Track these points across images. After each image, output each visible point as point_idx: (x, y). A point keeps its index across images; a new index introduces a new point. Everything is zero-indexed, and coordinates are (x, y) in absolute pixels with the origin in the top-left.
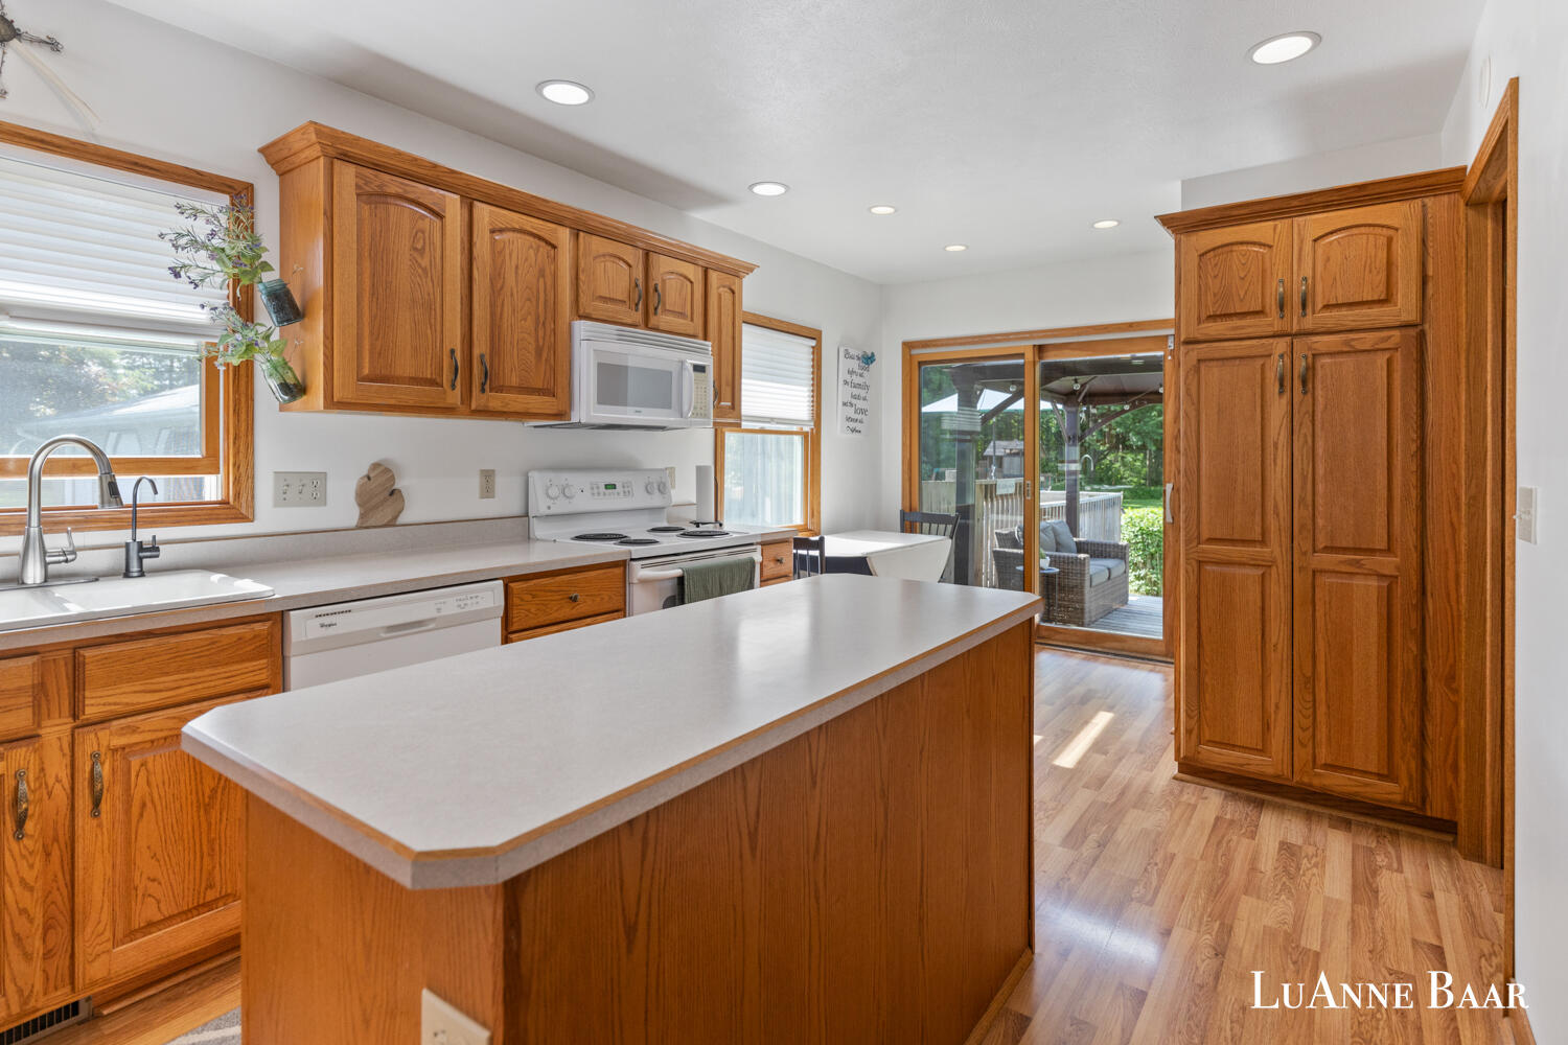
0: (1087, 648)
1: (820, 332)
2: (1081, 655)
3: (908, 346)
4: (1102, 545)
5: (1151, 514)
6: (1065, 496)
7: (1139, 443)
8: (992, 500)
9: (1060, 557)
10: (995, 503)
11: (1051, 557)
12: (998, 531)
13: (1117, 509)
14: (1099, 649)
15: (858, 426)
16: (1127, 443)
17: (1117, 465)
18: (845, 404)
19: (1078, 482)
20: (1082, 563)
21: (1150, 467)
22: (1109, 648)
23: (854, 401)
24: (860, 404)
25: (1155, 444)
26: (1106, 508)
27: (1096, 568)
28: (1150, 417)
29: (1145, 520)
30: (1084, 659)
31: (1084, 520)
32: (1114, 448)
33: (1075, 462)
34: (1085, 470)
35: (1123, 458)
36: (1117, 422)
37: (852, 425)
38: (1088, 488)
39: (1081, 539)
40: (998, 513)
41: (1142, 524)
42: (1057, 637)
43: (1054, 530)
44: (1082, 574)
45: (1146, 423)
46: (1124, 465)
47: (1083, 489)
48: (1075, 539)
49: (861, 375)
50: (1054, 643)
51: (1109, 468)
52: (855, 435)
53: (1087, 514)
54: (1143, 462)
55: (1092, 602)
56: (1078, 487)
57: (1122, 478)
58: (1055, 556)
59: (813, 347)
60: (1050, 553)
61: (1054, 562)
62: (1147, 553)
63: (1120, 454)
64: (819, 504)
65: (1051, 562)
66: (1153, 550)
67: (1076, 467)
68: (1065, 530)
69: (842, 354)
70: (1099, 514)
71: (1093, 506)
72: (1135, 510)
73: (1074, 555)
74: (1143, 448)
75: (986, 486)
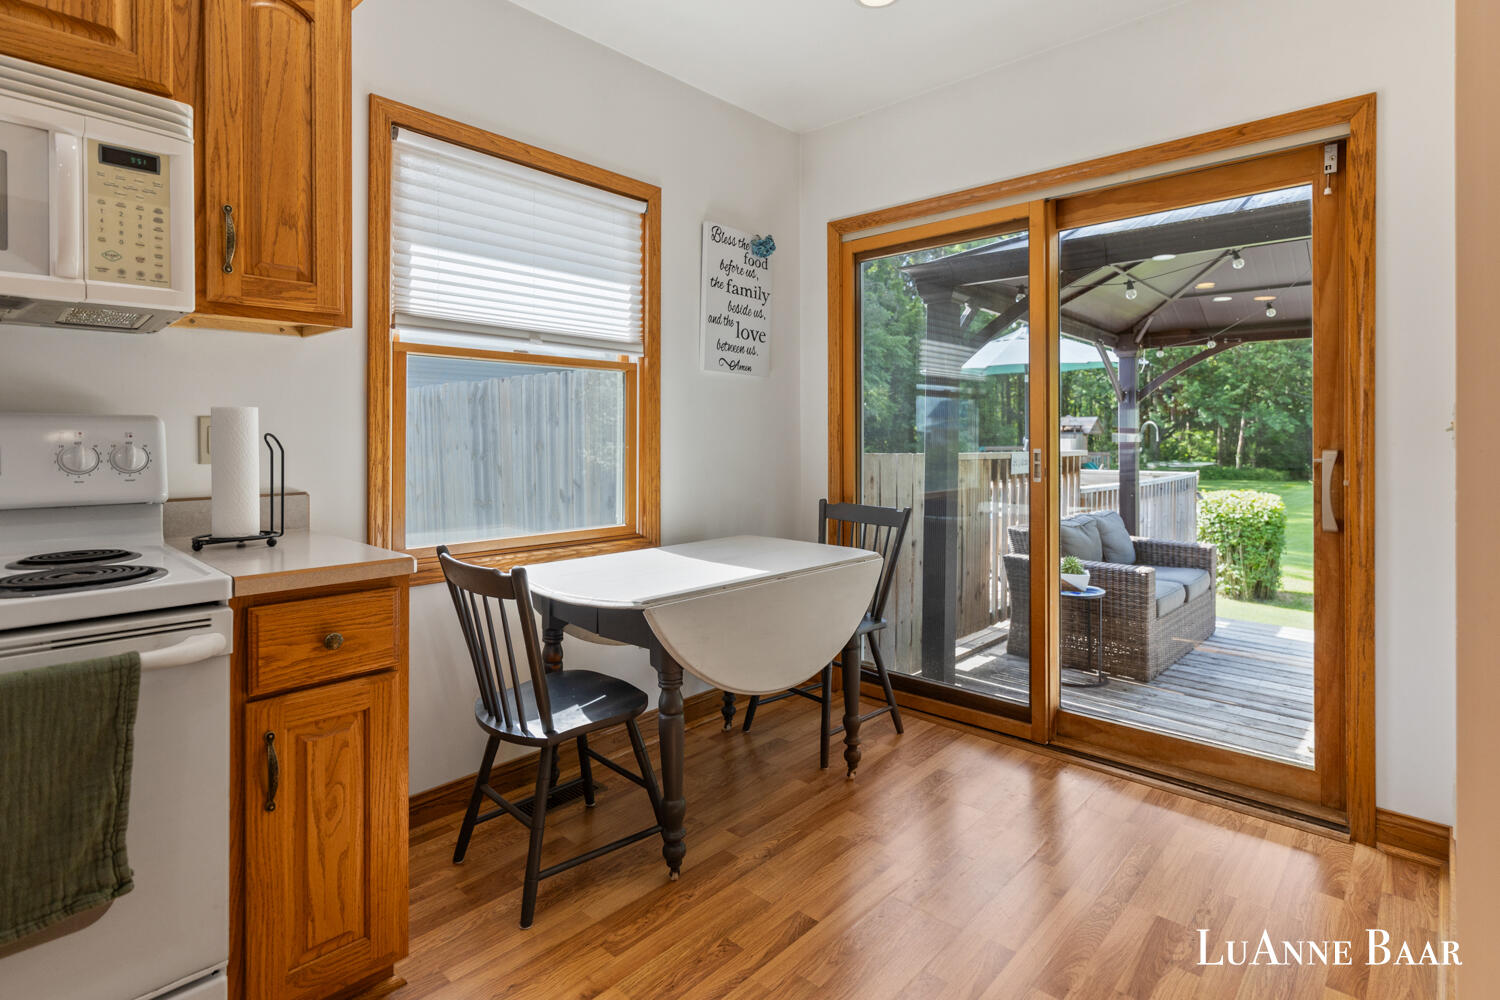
0: (1151, 768)
1: (658, 190)
2: (1140, 786)
3: (838, 228)
4: (1173, 547)
5: (1230, 498)
6: (1118, 477)
7: (1210, 420)
8: (1004, 482)
9: (1107, 570)
10: (1009, 485)
11: (1092, 570)
12: (1013, 528)
13: (1191, 494)
14: (1176, 774)
15: (745, 359)
16: (1196, 420)
17: (1184, 443)
18: (713, 320)
19: (1138, 459)
20: (1144, 581)
21: (1221, 445)
22: (1198, 774)
23: (734, 317)
24: (748, 323)
25: (1228, 422)
26: (1177, 491)
27: (1165, 584)
28: (1222, 391)
29: (1224, 506)
30: (1147, 799)
31: (1146, 509)
32: (1179, 426)
33: (1132, 431)
34: (1147, 443)
35: (1190, 435)
36: (1184, 397)
37: (731, 356)
38: (1151, 465)
39: (1143, 538)
40: (1014, 503)
41: (1220, 510)
42: (1094, 737)
43: (1100, 527)
44: (1144, 600)
45: (1216, 399)
46: (1192, 443)
47: (1144, 467)
48: (1133, 538)
49: (750, 274)
50: (1088, 750)
51: (1174, 447)
52: (737, 374)
53: (1150, 501)
54: (1213, 440)
55: (1158, 637)
56: (1137, 465)
57: (1189, 457)
58: (1100, 570)
59: (643, 216)
60: (1090, 563)
61: (1097, 578)
62: (1227, 545)
63: (1187, 431)
64: (658, 490)
65: (1092, 578)
66: (1234, 542)
67: (1135, 438)
68: (1116, 526)
69: (707, 234)
70: (1167, 500)
71: (1159, 489)
72: (1211, 492)
73: (1130, 568)
74: (1213, 426)
75: (995, 462)
